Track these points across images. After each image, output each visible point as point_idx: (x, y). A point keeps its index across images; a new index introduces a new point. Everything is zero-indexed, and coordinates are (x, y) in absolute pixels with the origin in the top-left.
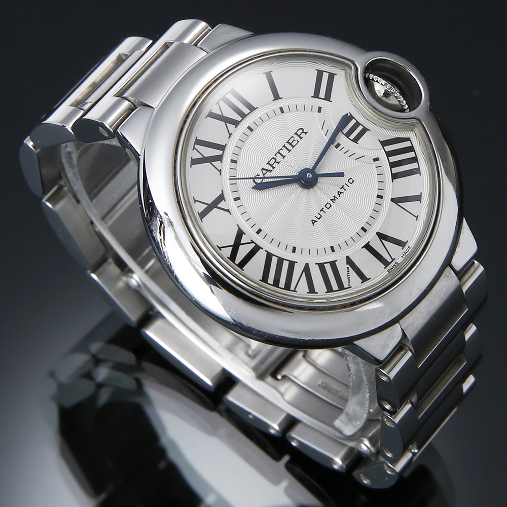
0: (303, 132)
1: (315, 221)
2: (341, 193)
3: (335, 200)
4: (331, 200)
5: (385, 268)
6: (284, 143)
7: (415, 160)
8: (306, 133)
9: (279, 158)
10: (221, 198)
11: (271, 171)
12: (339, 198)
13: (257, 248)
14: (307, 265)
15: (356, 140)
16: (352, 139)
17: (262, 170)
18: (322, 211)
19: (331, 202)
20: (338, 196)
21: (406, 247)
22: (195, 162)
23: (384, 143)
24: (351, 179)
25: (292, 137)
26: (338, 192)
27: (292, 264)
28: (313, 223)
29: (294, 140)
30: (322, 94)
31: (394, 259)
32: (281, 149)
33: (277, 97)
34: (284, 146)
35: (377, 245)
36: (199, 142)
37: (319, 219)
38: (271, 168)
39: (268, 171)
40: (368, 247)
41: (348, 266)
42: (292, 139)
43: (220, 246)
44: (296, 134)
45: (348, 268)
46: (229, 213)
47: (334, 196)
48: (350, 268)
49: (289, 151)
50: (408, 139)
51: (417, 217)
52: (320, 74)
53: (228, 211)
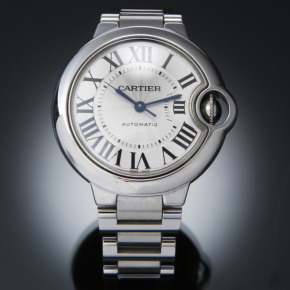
0: (159, 89)
1: (124, 125)
2: (147, 125)
3: (141, 125)
4: (140, 124)
5: (130, 168)
6: (147, 85)
7: (190, 143)
8: (160, 91)
9: (139, 89)
10: (100, 80)
11: (130, 90)
12: (144, 126)
13: (91, 111)
14: (103, 136)
15: (176, 112)
16: (174, 110)
17: (127, 86)
18: (131, 124)
19: (139, 124)
20: (144, 125)
21: (148, 170)
22: (106, 58)
23: (185, 125)
24: (157, 124)
25: (153, 87)
26: (146, 124)
27: (97, 130)
28: (123, 125)
29: (152, 88)
30: (183, 83)
31: (138, 169)
32: (143, 87)
33: (164, 67)
34: (146, 87)
35: (138, 157)
36: (115, 53)
37: (127, 125)
38: (131, 89)
39: (129, 89)
40: (133, 154)
41: (118, 153)
42: (152, 87)
43: (79, 97)
44: (155, 87)
45: (116, 154)
46: (96, 89)
47: (143, 124)
48: (117, 154)
49: (146, 90)
50: (196, 133)
51: (165, 164)
52: (191, 75)
53: (97, 87)
